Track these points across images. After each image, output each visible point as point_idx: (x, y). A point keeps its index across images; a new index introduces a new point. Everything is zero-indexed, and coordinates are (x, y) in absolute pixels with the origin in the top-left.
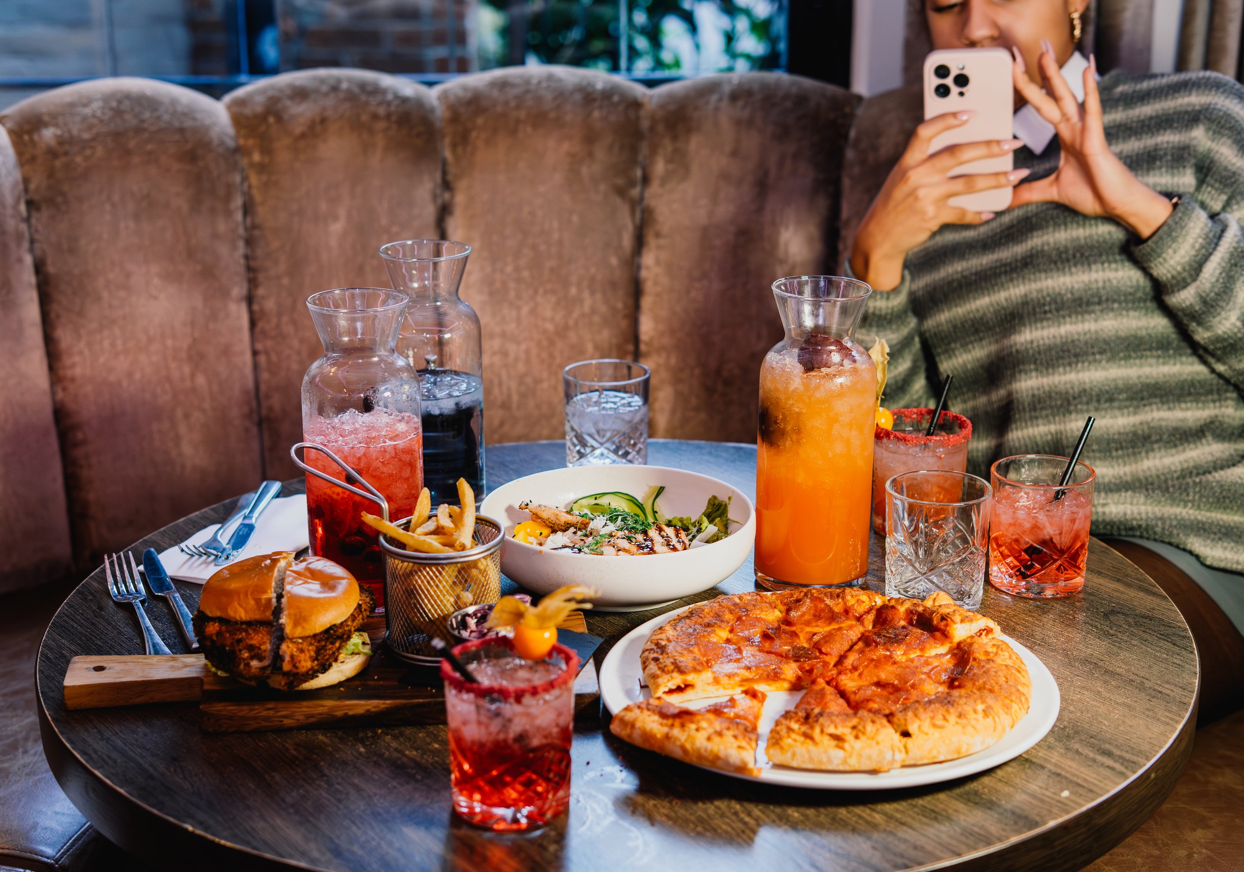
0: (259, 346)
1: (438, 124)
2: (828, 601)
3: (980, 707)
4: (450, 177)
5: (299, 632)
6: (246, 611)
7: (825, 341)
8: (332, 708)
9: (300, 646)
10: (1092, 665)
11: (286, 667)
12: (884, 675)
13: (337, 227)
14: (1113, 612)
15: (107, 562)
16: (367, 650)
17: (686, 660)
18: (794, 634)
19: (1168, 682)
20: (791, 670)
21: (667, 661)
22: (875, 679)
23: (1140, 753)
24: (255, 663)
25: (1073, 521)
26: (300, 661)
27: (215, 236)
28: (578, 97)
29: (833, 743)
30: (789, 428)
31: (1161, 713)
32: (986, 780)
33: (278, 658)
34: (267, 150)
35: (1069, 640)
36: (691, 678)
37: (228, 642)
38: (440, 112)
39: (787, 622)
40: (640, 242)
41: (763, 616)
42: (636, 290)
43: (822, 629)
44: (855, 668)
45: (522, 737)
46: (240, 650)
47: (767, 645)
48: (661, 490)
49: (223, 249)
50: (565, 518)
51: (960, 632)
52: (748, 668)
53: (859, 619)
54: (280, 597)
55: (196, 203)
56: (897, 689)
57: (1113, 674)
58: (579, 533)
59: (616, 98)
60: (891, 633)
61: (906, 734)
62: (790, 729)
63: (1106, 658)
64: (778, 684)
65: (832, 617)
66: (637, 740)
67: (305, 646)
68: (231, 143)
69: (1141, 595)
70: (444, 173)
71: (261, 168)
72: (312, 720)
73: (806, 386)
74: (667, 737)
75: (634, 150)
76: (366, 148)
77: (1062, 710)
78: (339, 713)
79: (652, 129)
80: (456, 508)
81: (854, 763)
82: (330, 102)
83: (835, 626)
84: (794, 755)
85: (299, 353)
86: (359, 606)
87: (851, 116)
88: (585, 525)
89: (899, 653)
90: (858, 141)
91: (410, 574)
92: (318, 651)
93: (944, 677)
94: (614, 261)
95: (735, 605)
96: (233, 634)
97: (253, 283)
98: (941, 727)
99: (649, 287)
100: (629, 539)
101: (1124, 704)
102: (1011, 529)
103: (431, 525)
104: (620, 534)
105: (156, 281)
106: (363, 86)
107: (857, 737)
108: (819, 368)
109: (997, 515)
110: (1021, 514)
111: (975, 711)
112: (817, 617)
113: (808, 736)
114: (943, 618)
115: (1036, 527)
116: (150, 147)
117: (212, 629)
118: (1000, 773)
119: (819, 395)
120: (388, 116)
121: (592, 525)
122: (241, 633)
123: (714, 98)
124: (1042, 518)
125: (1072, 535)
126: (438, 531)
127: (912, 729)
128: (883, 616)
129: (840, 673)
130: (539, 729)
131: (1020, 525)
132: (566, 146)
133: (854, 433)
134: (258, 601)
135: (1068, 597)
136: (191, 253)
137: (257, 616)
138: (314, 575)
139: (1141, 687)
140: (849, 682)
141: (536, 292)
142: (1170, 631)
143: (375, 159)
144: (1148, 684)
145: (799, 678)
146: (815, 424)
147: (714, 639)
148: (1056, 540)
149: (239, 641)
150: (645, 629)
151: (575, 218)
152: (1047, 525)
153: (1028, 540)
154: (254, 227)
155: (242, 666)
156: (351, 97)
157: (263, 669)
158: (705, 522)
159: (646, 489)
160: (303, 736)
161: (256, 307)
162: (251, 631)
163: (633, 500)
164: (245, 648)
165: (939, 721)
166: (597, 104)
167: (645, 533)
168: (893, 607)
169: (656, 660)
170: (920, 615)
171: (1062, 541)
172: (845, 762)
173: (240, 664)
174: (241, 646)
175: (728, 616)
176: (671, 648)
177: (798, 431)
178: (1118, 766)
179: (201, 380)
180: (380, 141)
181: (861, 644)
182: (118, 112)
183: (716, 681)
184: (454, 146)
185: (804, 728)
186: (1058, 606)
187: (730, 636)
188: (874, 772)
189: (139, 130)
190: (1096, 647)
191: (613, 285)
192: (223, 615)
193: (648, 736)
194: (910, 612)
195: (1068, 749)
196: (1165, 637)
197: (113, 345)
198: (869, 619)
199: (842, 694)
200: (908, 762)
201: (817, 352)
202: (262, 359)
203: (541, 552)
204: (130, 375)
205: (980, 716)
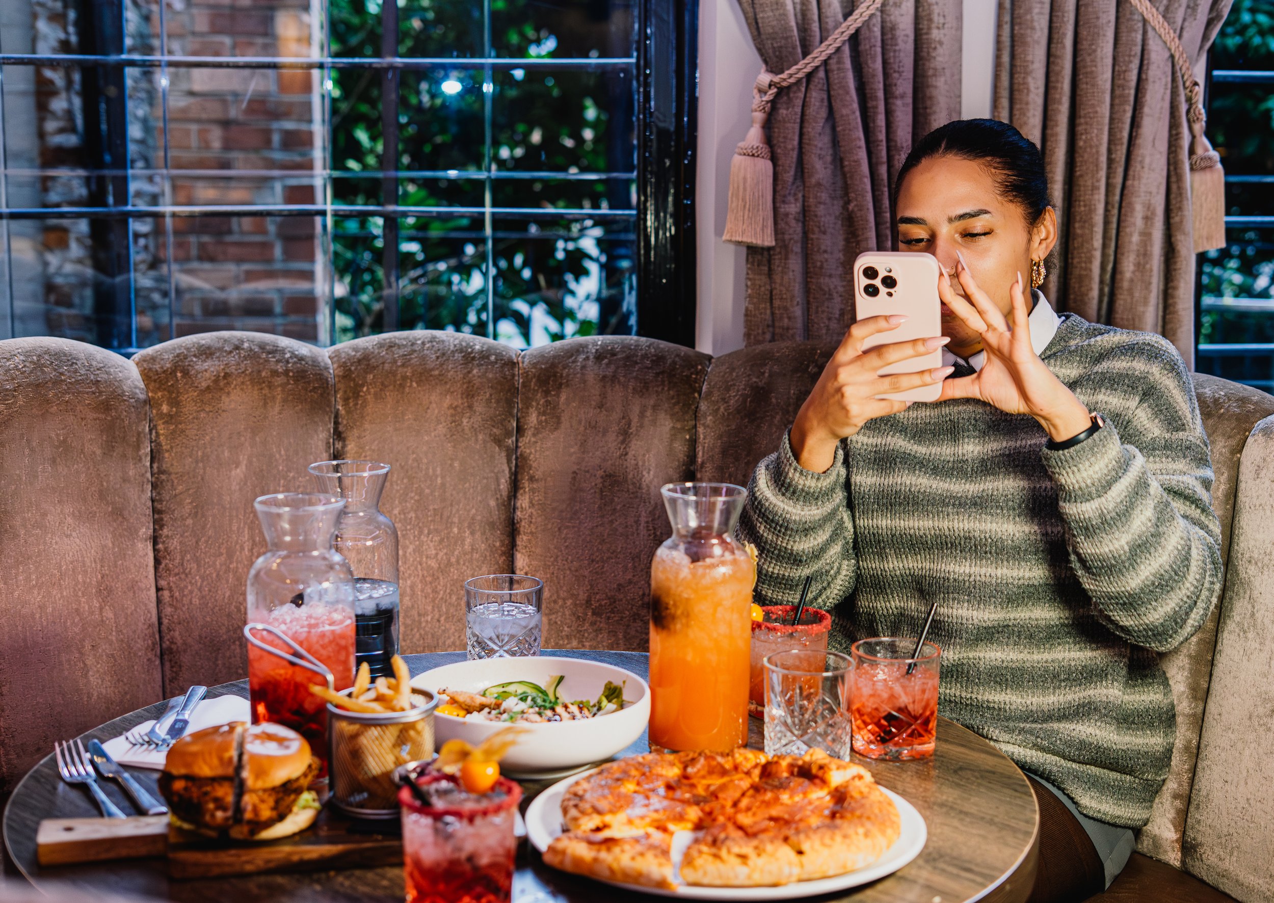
0: (163, 583)
1: (331, 381)
2: (720, 759)
3: (861, 831)
4: (341, 428)
5: (260, 784)
6: (211, 768)
7: (708, 537)
8: (291, 854)
9: (261, 797)
10: (948, 808)
11: (248, 815)
12: (775, 812)
13: (238, 473)
14: (961, 769)
15: (58, 750)
16: (317, 805)
17: (603, 805)
18: (693, 786)
19: (1014, 818)
20: (694, 813)
21: (586, 806)
22: (767, 816)
23: (994, 868)
24: (220, 814)
25: (924, 691)
26: (260, 811)
27: (125, 480)
28: (458, 356)
29: (738, 861)
30: (679, 612)
31: (1010, 840)
32: (869, 893)
33: (238, 809)
34: (175, 402)
35: (926, 790)
36: (608, 818)
37: (195, 796)
38: (332, 370)
39: (686, 777)
40: (515, 486)
41: (664, 772)
42: (512, 530)
43: (716, 782)
44: (748, 809)
45: (471, 858)
46: (207, 803)
47: (671, 794)
48: (562, 678)
49: (132, 493)
50: (480, 700)
51: (836, 778)
52: (656, 811)
53: (748, 773)
54: (241, 756)
55: (109, 448)
56: (787, 823)
57: (966, 814)
58: (494, 712)
59: (493, 358)
60: (776, 783)
61: (800, 852)
62: (700, 852)
63: (959, 802)
64: (683, 825)
65: (724, 772)
66: (568, 866)
67: (265, 796)
68: (142, 396)
69: (983, 756)
70: (336, 423)
71: (170, 419)
72: (271, 865)
73: (694, 575)
74: (596, 860)
75: (510, 403)
76: (266, 402)
77: (928, 840)
78: (296, 858)
79: (524, 385)
80: (392, 681)
81: (757, 878)
82: (232, 359)
83: (725, 780)
84: (705, 873)
85: (200, 589)
86: (310, 766)
87: (703, 372)
88: (498, 706)
89: (785, 797)
90: (710, 393)
91: (355, 737)
92: (277, 802)
93: (827, 812)
94: (492, 503)
95: (640, 764)
96: (200, 787)
97: (158, 524)
98: (829, 846)
99: (524, 526)
100: (540, 714)
101: (979, 835)
102: (872, 700)
103: (372, 695)
104: (531, 710)
105: (69, 520)
106: (262, 346)
107: (759, 855)
108: (704, 559)
109: (858, 689)
110: (880, 686)
111: (857, 834)
112: (711, 772)
113: (716, 856)
114: (821, 767)
115: (892, 697)
116: (67, 397)
117: (179, 785)
118: (880, 887)
119: (706, 581)
120: (286, 372)
121: (504, 705)
122: (206, 788)
123: (582, 357)
124: (898, 689)
125: (923, 703)
126: (379, 699)
127: (805, 847)
128: (767, 771)
129: (736, 813)
130: (489, 848)
131: (879, 696)
132: (448, 401)
133: (735, 616)
134: (221, 759)
135: (921, 759)
136: (102, 495)
137: (219, 771)
138: (270, 737)
139: (991, 822)
140: (745, 819)
141: (421, 533)
142: (1011, 781)
143: (275, 409)
144: (996, 820)
145: (701, 820)
146: (702, 608)
147: (623, 790)
148: (910, 708)
150: (559, 789)
151: (456, 464)
152: (902, 694)
153: (886, 709)
154: (161, 472)
155: (208, 818)
156: (252, 355)
157: (227, 819)
158: (605, 702)
159: (548, 679)
160: (262, 879)
161: (160, 546)
162: (215, 786)
163: (537, 688)
164: (210, 800)
165: (827, 841)
166: (476, 362)
167: (553, 709)
168: (777, 763)
169: (576, 806)
170: (801, 768)
171: (916, 709)
172: (749, 877)
173: (206, 816)
175: (634, 772)
176: (588, 796)
177: (688, 615)
178: (979, 879)
179: (109, 614)
180: (279, 394)
181: (751, 792)
182: (38, 366)
183: (630, 822)
184: (346, 400)
185: (714, 850)
186: (913, 766)
187: (637, 788)
188: (775, 885)
189: (57, 382)
190: (949, 794)
191: (492, 525)
192: (189, 773)
193: (578, 861)
194: (791, 766)
195: (935, 868)
196: (1008, 786)
197: (28, 579)
198: (757, 772)
199: (740, 828)
200: (805, 876)
201: (700, 545)
202: (166, 594)
203: (464, 724)
204: (42, 607)
205: (861, 837)
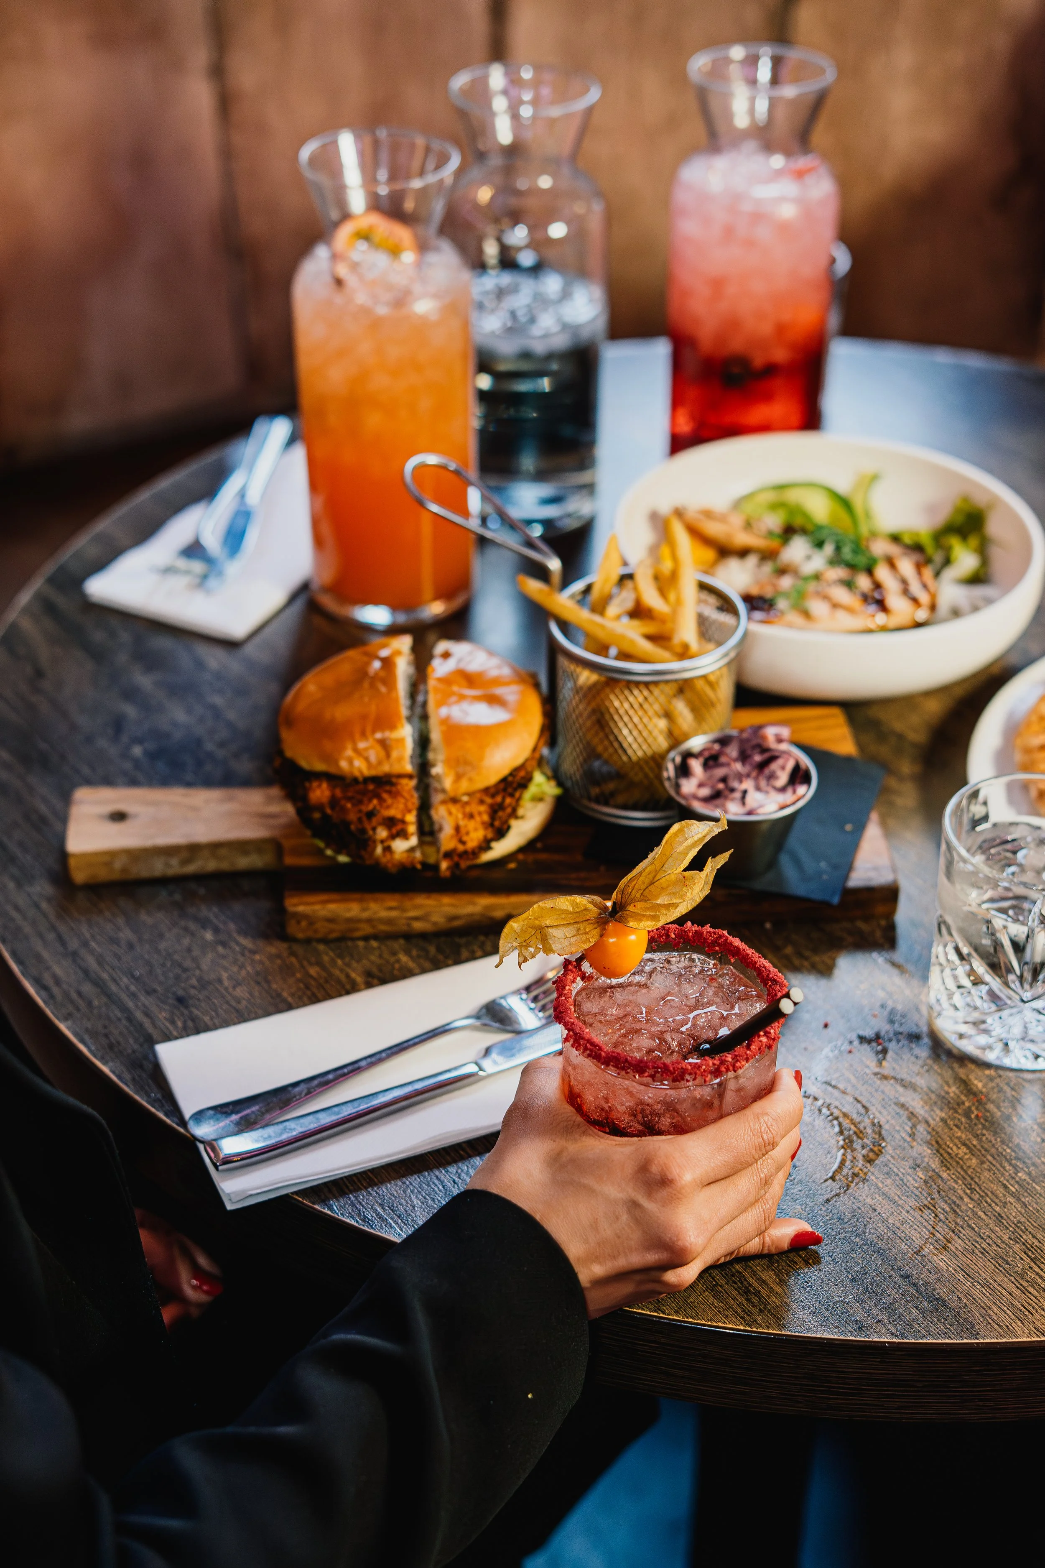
5: (465, 785)
6: (367, 760)
9: (468, 809)
24: (398, 845)
26: (467, 833)
33: (430, 831)
37: (352, 816)
46: (374, 829)
58: (765, 566)
67: (475, 808)
88: (773, 554)
92: (493, 812)
96: (356, 802)
100: (847, 584)
103: (627, 600)
104: (832, 574)
117: (319, 793)
121: (785, 556)
122: (370, 800)
126: (641, 613)
137: (387, 767)
149: (370, 815)
155: (379, 850)
162: (385, 796)
164: (380, 824)
167: (870, 572)
173: (374, 848)
174: (374, 821)
192: (332, 770)
